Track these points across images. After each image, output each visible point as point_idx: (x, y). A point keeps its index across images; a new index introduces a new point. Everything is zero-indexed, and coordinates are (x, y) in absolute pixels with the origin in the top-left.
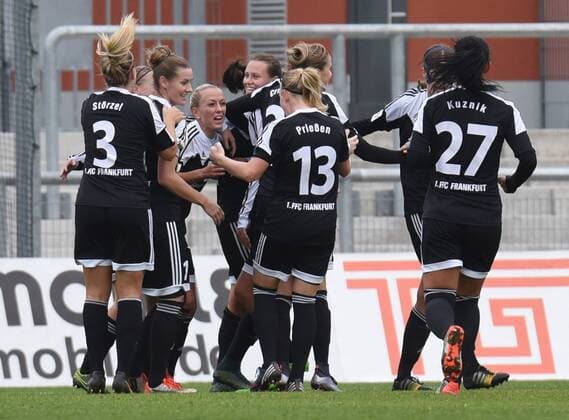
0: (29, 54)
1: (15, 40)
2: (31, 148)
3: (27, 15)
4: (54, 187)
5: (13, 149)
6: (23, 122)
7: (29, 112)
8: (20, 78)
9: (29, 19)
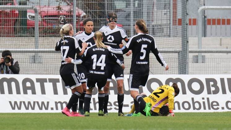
0: (186, 14)
1: (182, 10)
2: (186, 42)
3: (185, 3)
4: (200, 54)
5: (181, 42)
6: (184, 34)
7: (186, 32)
8: (183, 21)
9: (186, 4)
